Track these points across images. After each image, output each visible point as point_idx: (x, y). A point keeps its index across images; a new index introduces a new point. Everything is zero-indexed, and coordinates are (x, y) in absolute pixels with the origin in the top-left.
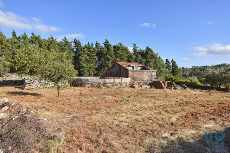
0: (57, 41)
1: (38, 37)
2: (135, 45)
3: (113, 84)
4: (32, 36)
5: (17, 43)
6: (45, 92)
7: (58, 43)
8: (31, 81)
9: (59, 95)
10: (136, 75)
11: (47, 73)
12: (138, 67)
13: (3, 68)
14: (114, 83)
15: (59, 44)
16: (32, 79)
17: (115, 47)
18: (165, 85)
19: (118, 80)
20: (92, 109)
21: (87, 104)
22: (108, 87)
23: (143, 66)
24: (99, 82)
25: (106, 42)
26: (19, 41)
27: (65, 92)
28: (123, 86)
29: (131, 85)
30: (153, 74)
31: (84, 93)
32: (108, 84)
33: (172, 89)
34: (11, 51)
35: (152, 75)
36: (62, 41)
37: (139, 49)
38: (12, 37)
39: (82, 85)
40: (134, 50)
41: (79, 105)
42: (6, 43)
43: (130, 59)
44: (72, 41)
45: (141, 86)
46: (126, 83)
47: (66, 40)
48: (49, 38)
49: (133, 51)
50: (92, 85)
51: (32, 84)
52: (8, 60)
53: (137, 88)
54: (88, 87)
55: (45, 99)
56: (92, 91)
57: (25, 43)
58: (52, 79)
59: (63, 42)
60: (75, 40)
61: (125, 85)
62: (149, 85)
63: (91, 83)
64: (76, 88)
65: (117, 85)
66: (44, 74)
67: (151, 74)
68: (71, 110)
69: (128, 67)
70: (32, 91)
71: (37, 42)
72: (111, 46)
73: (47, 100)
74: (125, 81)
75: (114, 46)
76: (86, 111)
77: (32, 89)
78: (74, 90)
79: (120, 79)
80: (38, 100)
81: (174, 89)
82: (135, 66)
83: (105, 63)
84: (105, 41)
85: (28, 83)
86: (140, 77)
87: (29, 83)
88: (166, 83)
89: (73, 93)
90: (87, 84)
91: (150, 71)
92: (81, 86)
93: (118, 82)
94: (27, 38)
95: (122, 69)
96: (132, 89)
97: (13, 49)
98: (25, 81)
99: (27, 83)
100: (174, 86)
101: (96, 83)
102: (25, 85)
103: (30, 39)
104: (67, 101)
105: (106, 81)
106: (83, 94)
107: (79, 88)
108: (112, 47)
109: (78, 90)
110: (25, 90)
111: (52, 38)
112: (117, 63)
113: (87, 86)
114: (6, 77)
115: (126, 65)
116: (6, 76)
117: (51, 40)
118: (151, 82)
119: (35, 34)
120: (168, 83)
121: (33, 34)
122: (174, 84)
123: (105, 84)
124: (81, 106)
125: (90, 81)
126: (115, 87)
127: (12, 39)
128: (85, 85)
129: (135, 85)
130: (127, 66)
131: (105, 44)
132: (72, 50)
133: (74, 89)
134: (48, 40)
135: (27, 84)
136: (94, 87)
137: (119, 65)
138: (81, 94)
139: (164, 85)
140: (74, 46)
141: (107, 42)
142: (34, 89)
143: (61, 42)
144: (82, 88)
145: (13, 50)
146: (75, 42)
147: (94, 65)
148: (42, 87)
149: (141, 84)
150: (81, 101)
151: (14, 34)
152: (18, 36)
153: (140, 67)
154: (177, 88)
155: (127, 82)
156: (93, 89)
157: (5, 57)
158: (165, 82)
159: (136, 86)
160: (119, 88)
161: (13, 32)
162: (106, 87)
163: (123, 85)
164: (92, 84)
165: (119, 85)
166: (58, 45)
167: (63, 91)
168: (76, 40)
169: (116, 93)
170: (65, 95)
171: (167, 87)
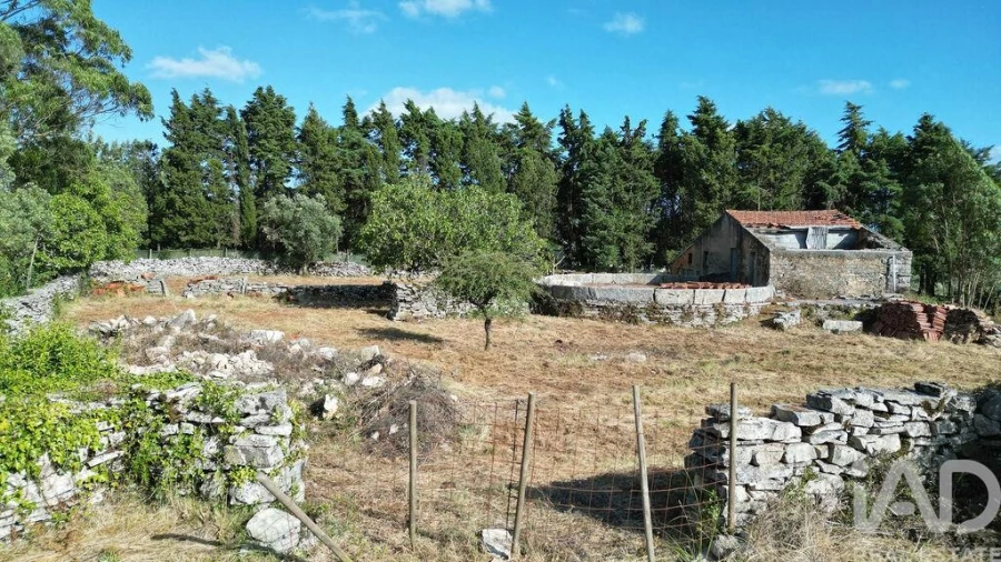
0: (494, 126)
1: (426, 114)
2: (852, 109)
3: (686, 314)
4: (408, 113)
5: (359, 146)
6: (451, 329)
7: (499, 132)
8: (413, 292)
9: (488, 341)
10: (804, 273)
11: (457, 283)
12: (831, 231)
13: (320, 239)
14: (690, 307)
15: (501, 136)
16: (415, 289)
17: (742, 131)
18: (935, 320)
19: (707, 296)
20: (569, 388)
21: (560, 374)
22: (668, 322)
23: (852, 230)
24: (631, 300)
25: (699, 112)
26: (366, 135)
27: (510, 334)
28: (733, 319)
29: (768, 317)
30: (895, 268)
31: (572, 338)
32: (666, 310)
33: (964, 341)
34: (341, 176)
35: (886, 275)
36: (515, 122)
37: (873, 130)
38: (342, 123)
39: (569, 307)
40: (852, 134)
41: (537, 374)
42: (327, 148)
43: (821, 183)
44: (553, 122)
45: (820, 323)
46: (746, 309)
47: (528, 115)
48: (466, 115)
49: (845, 140)
50: (606, 312)
51: (415, 305)
52: (333, 209)
53: (794, 330)
54: (592, 318)
55: (453, 353)
56: (603, 333)
57: (386, 142)
58: (470, 299)
59: (515, 126)
60: (562, 114)
61: (741, 314)
62: (857, 318)
63: (602, 304)
64: (548, 319)
65: (704, 316)
66: (452, 286)
67: (883, 269)
68: (513, 385)
69: (779, 233)
70: (417, 325)
71: (423, 136)
72: (723, 126)
73: (457, 354)
74: (741, 300)
75: (740, 126)
76: (550, 391)
77: (416, 318)
78: (542, 329)
79: (720, 291)
80: (436, 354)
81: (974, 342)
82: (811, 231)
83: (692, 207)
84: (698, 104)
85: (405, 301)
86: (825, 281)
87: (408, 299)
88: (941, 316)
89: (536, 338)
90: (588, 305)
91: (879, 256)
92: (567, 313)
93: (707, 304)
94: (392, 121)
95: (747, 244)
96: (768, 333)
97: (349, 170)
98: (396, 295)
99: (401, 301)
100: (980, 329)
101: (622, 303)
102: (397, 305)
103: (398, 124)
104: (508, 362)
105: (659, 298)
106: (566, 341)
107: (560, 320)
108: (728, 129)
109: (554, 325)
110: (396, 324)
111: (477, 113)
112: (730, 217)
113: (588, 312)
114: (326, 269)
115: (771, 226)
116: (325, 264)
117: (474, 120)
118: (873, 306)
119: (416, 105)
120: (950, 313)
121: (409, 106)
122: (976, 321)
123: (653, 310)
124: (541, 378)
125: (598, 296)
126: (697, 321)
127: (341, 129)
128: (580, 309)
129: (786, 316)
130: (774, 229)
131: (695, 121)
132: (554, 156)
133: (541, 325)
134: (461, 123)
135: (402, 304)
136: (611, 319)
137: (737, 224)
138: (560, 341)
139: (930, 320)
140: (559, 139)
141: (706, 108)
142: (421, 318)
143: (509, 125)
144: (570, 321)
145: (347, 174)
146: (565, 122)
147: (643, 217)
148: (444, 313)
149: (822, 314)
150: (546, 365)
151: (350, 112)
152: (360, 117)
153: (840, 231)
154: (991, 337)
155: (748, 304)
156: (609, 327)
157: (323, 198)
158: (935, 309)
159: (791, 320)
160: (712, 326)
161: (345, 103)
162: (658, 320)
163: (728, 315)
164: (604, 307)
165: (712, 314)
166: (499, 138)
167: (505, 329)
168: (569, 115)
169: (687, 346)
170: (509, 341)
171: (946, 333)
